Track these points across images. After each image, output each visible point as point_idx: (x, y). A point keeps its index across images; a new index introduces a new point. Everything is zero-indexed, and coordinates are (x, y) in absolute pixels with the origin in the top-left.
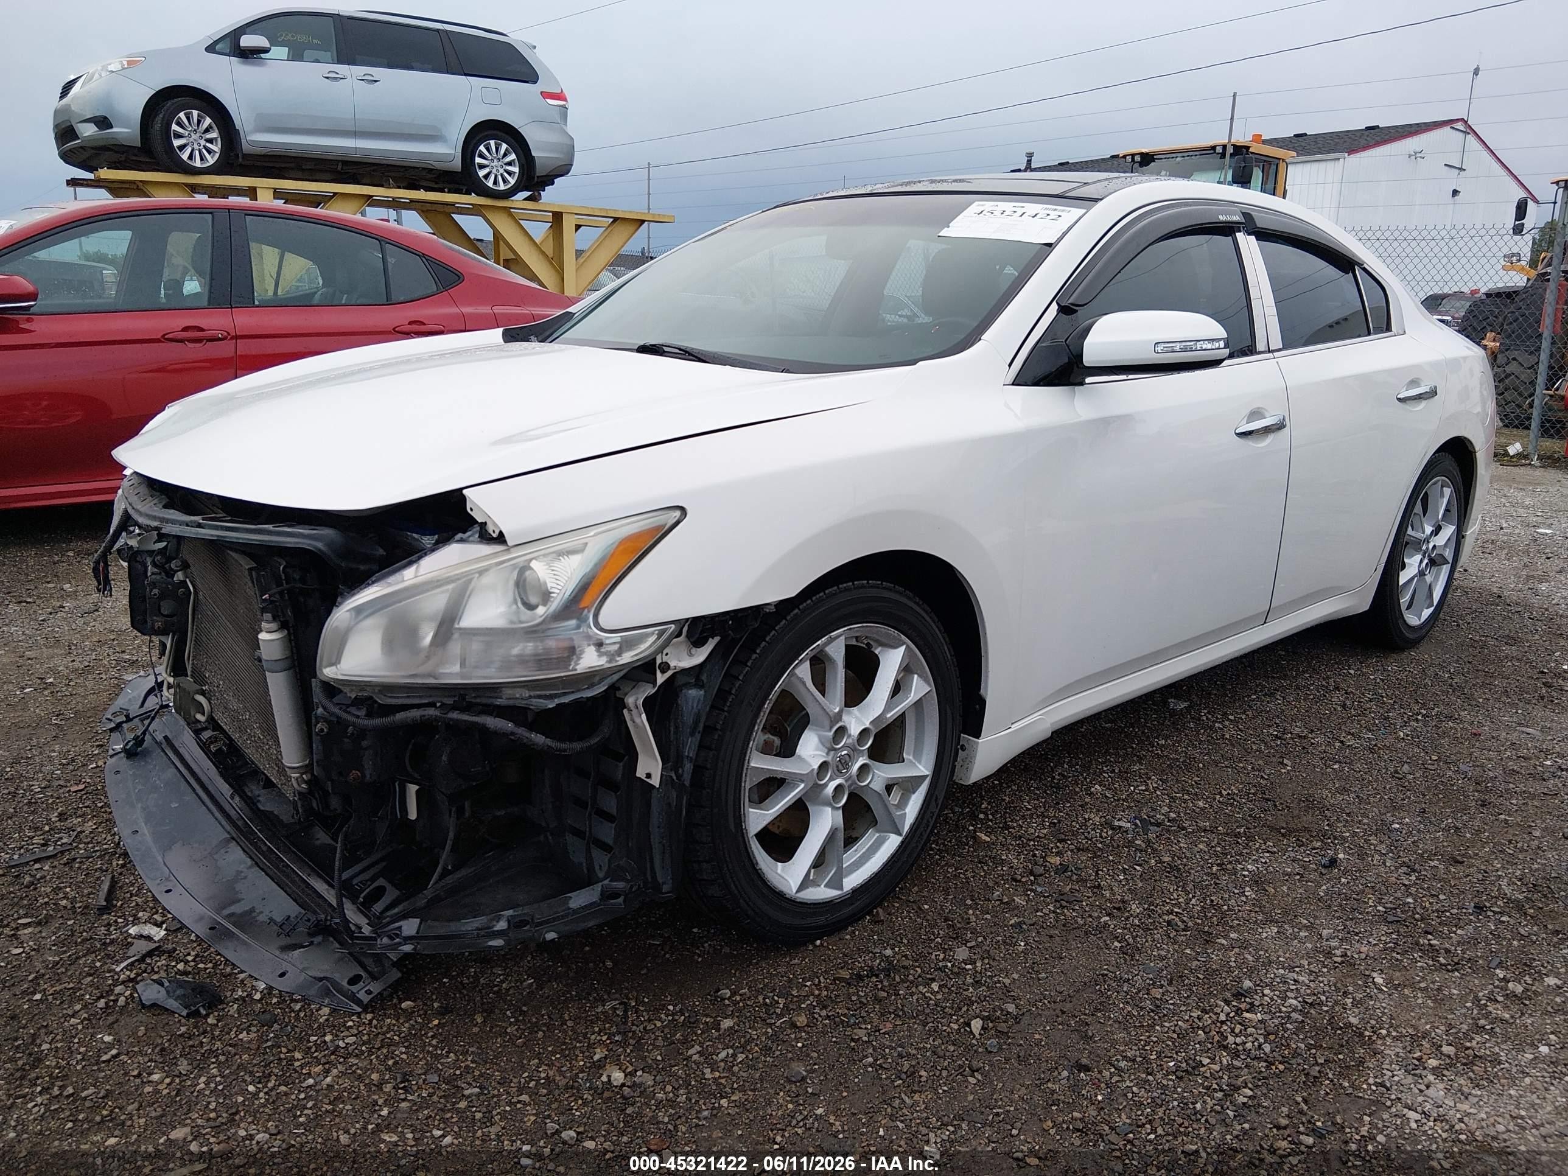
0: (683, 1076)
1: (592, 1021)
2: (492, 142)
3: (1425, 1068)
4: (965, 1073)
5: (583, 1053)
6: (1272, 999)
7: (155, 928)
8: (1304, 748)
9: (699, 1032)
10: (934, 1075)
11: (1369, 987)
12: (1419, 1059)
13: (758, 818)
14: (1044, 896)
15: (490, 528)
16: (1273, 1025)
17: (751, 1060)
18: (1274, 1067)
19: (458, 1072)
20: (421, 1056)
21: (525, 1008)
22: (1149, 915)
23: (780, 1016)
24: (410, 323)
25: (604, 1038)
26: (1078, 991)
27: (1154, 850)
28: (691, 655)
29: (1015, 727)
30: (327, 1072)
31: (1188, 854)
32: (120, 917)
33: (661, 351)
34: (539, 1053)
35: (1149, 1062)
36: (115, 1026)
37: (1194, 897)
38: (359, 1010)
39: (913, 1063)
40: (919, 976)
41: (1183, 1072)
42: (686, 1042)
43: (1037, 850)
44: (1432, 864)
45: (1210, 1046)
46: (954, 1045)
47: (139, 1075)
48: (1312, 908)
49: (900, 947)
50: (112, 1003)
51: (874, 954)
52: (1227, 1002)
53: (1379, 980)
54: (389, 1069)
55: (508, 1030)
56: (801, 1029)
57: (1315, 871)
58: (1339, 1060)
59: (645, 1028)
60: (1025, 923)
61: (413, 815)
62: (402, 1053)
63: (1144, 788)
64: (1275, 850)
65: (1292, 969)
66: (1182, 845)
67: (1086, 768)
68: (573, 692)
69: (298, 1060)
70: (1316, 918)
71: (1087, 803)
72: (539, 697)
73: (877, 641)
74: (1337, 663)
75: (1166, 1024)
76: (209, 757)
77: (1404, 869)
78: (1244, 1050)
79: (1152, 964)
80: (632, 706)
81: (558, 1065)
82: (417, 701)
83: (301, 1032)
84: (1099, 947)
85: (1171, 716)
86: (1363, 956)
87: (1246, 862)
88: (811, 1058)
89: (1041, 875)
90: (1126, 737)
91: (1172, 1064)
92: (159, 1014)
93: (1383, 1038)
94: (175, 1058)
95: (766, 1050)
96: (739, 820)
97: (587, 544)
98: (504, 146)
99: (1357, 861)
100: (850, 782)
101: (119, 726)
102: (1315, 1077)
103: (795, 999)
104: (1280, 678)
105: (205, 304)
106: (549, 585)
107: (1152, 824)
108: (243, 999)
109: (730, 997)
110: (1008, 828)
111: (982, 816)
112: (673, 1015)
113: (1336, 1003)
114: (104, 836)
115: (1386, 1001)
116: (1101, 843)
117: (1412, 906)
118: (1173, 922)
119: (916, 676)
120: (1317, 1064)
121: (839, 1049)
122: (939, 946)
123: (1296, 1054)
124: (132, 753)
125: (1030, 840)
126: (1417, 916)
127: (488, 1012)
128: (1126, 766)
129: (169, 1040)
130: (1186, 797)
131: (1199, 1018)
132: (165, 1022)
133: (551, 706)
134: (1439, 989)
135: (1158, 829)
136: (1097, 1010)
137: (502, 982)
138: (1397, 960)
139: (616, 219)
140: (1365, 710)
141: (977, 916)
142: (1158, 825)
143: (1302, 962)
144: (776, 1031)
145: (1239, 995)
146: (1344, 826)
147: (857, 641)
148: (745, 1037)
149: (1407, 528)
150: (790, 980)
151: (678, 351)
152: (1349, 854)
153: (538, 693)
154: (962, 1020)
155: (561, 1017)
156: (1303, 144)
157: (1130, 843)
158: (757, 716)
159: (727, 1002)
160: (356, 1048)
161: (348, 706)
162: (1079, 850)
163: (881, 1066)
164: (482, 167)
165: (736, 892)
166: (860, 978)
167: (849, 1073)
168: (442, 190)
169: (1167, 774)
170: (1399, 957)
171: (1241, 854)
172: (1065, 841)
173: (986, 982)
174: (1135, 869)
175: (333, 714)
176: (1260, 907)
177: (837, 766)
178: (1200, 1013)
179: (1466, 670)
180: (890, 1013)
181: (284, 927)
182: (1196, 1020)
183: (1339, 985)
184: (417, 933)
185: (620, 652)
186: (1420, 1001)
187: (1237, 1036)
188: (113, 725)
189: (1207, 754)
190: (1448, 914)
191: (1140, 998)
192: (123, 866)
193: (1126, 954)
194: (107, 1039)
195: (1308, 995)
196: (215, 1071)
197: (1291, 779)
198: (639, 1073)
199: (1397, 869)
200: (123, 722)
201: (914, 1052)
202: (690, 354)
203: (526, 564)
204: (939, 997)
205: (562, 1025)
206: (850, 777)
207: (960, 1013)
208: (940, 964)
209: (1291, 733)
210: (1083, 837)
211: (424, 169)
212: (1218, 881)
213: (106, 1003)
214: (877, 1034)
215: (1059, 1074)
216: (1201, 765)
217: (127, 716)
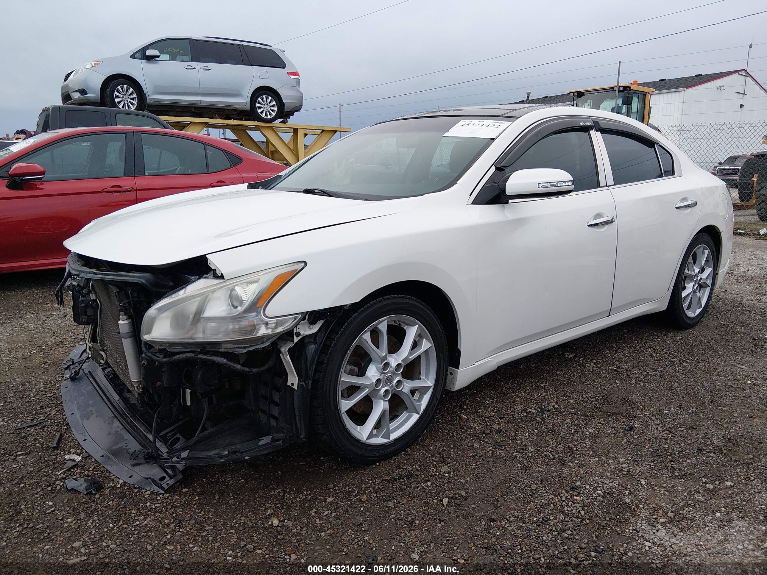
0: (306, 522)
1: (268, 498)
2: (264, 96)
3: (658, 523)
4: (436, 522)
5: (262, 512)
6: (589, 491)
7: (77, 456)
8: (628, 375)
9: (317, 503)
10: (422, 523)
11: (638, 486)
12: (656, 519)
13: (345, 405)
14: (488, 443)
15: (218, 272)
16: (587, 502)
17: (338, 516)
18: (584, 521)
19: (204, 519)
20: (189, 513)
21: (238, 492)
22: (537, 452)
23: (354, 497)
24: (217, 182)
25: (273, 506)
26: (496, 486)
27: (545, 423)
28: (310, 329)
29: (477, 364)
30: (146, 519)
31: (561, 424)
32: (62, 451)
33: (313, 192)
34: (242, 512)
35: (525, 518)
36: (54, 498)
37: (560, 444)
38: (164, 492)
39: (413, 517)
40: (423, 479)
41: (540, 523)
42: (310, 508)
43: (488, 422)
44: (680, 429)
45: (555, 511)
46: (434, 510)
47: (62, 519)
48: (617, 449)
49: (416, 466)
50: (54, 488)
51: (403, 469)
52: (567, 492)
53: (643, 483)
54: (173, 518)
55: (229, 502)
56: (364, 502)
57: (622, 432)
58: (617, 518)
59: (292, 501)
60: (477, 455)
61: (189, 404)
62: (180, 511)
63: (545, 394)
64: (604, 422)
65: (602, 477)
66: (559, 420)
67: (519, 385)
68: (254, 346)
69: (134, 514)
70: (618, 454)
71: (516, 401)
72: (239, 348)
73: (404, 323)
74: (652, 336)
75: (536, 501)
76: (108, 381)
77: (667, 432)
78: (571, 513)
79: (534, 474)
80: (283, 352)
81: (250, 517)
82: (185, 350)
83: (136, 502)
84: (510, 467)
85: (565, 361)
86: (638, 471)
87: (589, 428)
88: (367, 515)
89: (488, 434)
90: (541, 370)
91: (535, 519)
92: (74, 493)
93: (641, 509)
94: (79, 512)
95: (347, 511)
96: (336, 405)
97: (260, 278)
98: (270, 98)
99: (644, 428)
100: (392, 389)
101: (69, 366)
102: (603, 526)
103: (363, 489)
104: (623, 343)
105: (122, 175)
106: (242, 297)
107: (546, 410)
108: (112, 487)
109: (333, 488)
110: (476, 412)
111: (465, 407)
112: (306, 495)
113: (621, 493)
114: (59, 416)
115: (645, 492)
116: (520, 419)
117: (667, 449)
118: (548, 455)
119: (424, 339)
120: (606, 520)
121: (380, 511)
122: (434, 466)
123: (597, 515)
124: (73, 379)
125: (486, 418)
126: (668, 453)
127: (221, 494)
128: (539, 384)
129: (77, 505)
130: (565, 398)
131: (552, 499)
132: (77, 496)
133: (244, 352)
134: (673, 487)
135: (548, 413)
136: (504, 495)
137: (230, 481)
138: (655, 473)
139: (323, 131)
140: (662, 357)
141: (455, 453)
142: (549, 411)
143: (607, 474)
144: (352, 503)
145: (573, 489)
146: (640, 412)
147: (395, 323)
148: (337, 505)
149: (685, 269)
150: (362, 481)
151: (320, 192)
152: (640, 425)
153: (238, 346)
154: (439, 499)
155: (254, 496)
156: (664, 84)
157: (534, 419)
158: (344, 356)
159: (331, 490)
160: (160, 509)
161: (156, 353)
162: (508, 422)
163: (398, 519)
164: (259, 108)
165: (336, 439)
166: (395, 479)
167: (383, 522)
168: (241, 119)
169: (558, 388)
170: (656, 472)
171: (587, 425)
172: (503, 418)
173: (454, 482)
174: (534, 431)
175: (148, 356)
176: (592, 449)
177: (386, 381)
178: (553, 496)
179: (716, 338)
180: (406, 495)
181: (133, 455)
182: (551, 500)
183: (624, 485)
184: (187, 456)
185: (276, 327)
186: (662, 492)
187: (569, 507)
188: (66, 366)
189: (580, 378)
190: (684, 453)
191: (526, 490)
192: (66, 429)
193: (523, 470)
194: (50, 503)
195: (607, 489)
196: (96, 518)
197: (619, 390)
198: (286, 521)
199: (663, 432)
200: (71, 365)
201: (415, 512)
202: (326, 193)
203: (233, 288)
204: (430, 488)
205: (254, 500)
206: (392, 386)
207: (439, 496)
208: (433, 474)
209: (623, 369)
210: (512, 416)
211: (232, 110)
212: (573, 437)
213: (52, 488)
214: (399, 504)
215: (481, 523)
216: (575, 384)
217: (73, 362)
